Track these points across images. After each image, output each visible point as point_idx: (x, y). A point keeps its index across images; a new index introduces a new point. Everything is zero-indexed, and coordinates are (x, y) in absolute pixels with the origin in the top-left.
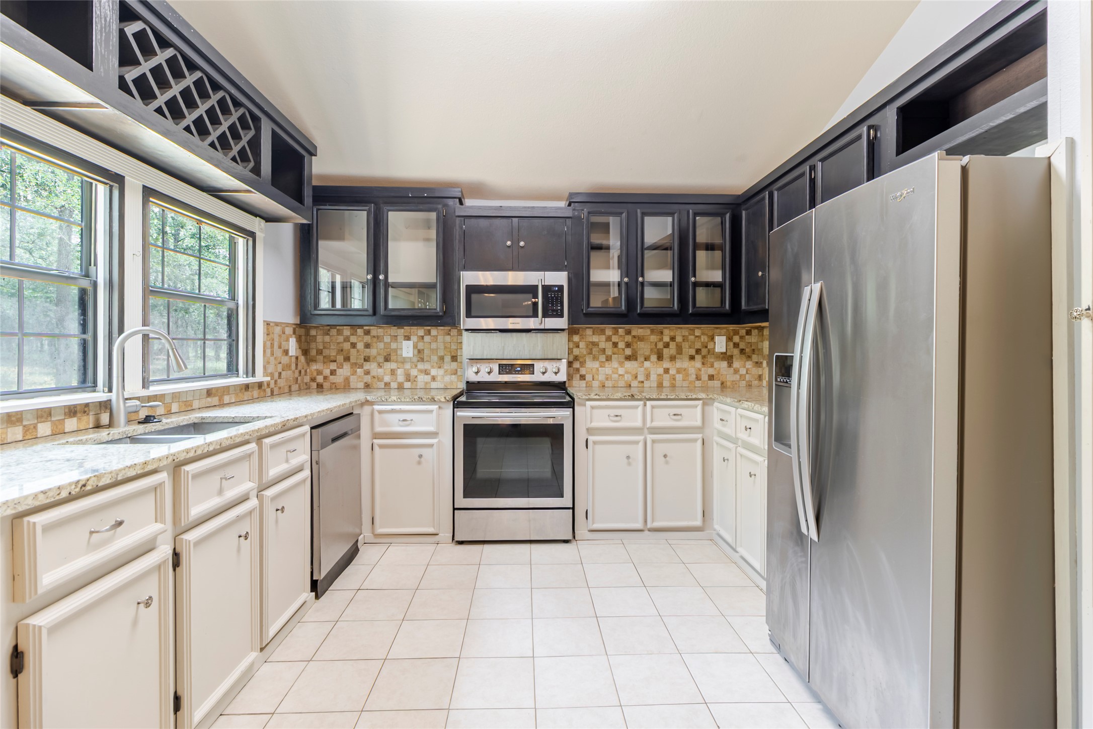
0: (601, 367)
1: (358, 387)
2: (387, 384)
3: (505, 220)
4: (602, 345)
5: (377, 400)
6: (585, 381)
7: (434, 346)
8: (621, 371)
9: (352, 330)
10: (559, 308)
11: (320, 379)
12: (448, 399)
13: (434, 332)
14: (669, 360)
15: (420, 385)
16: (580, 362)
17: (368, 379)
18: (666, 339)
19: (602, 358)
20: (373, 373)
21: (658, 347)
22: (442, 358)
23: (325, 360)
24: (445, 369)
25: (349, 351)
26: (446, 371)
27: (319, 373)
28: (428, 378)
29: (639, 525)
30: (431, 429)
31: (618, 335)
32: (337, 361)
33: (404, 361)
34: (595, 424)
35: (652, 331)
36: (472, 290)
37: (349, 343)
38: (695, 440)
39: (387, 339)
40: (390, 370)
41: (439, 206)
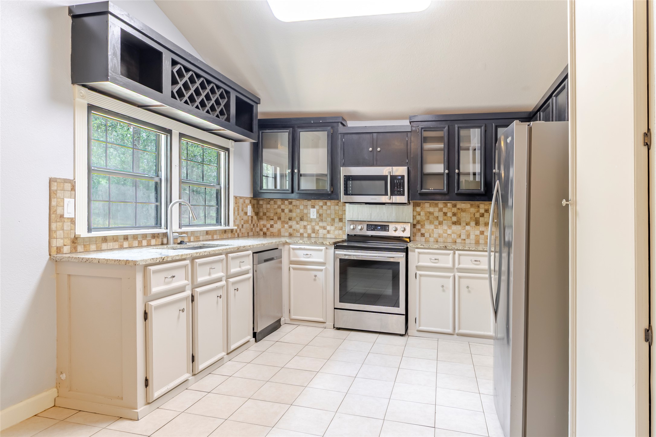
0: (435, 228)
1: (286, 235)
2: (302, 234)
3: (368, 135)
4: (436, 214)
5: (292, 242)
6: (424, 238)
7: (329, 212)
8: (449, 232)
9: (282, 201)
10: (402, 190)
11: (265, 230)
12: (331, 243)
13: (329, 203)
14: (484, 225)
15: (321, 235)
16: (421, 225)
17: (291, 230)
18: (482, 211)
19: (436, 223)
20: (294, 227)
21: (476, 217)
22: (333, 220)
23: (268, 219)
24: (335, 226)
25: (280, 213)
26: (336, 228)
27: (264, 226)
28: (325, 232)
29: (450, 331)
30: (322, 260)
31: (447, 207)
32: (274, 220)
33: (311, 221)
34: (421, 264)
35: (472, 205)
36: (348, 178)
37: (281, 209)
39: (302, 207)
40: (303, 226)
41: (329, 128)
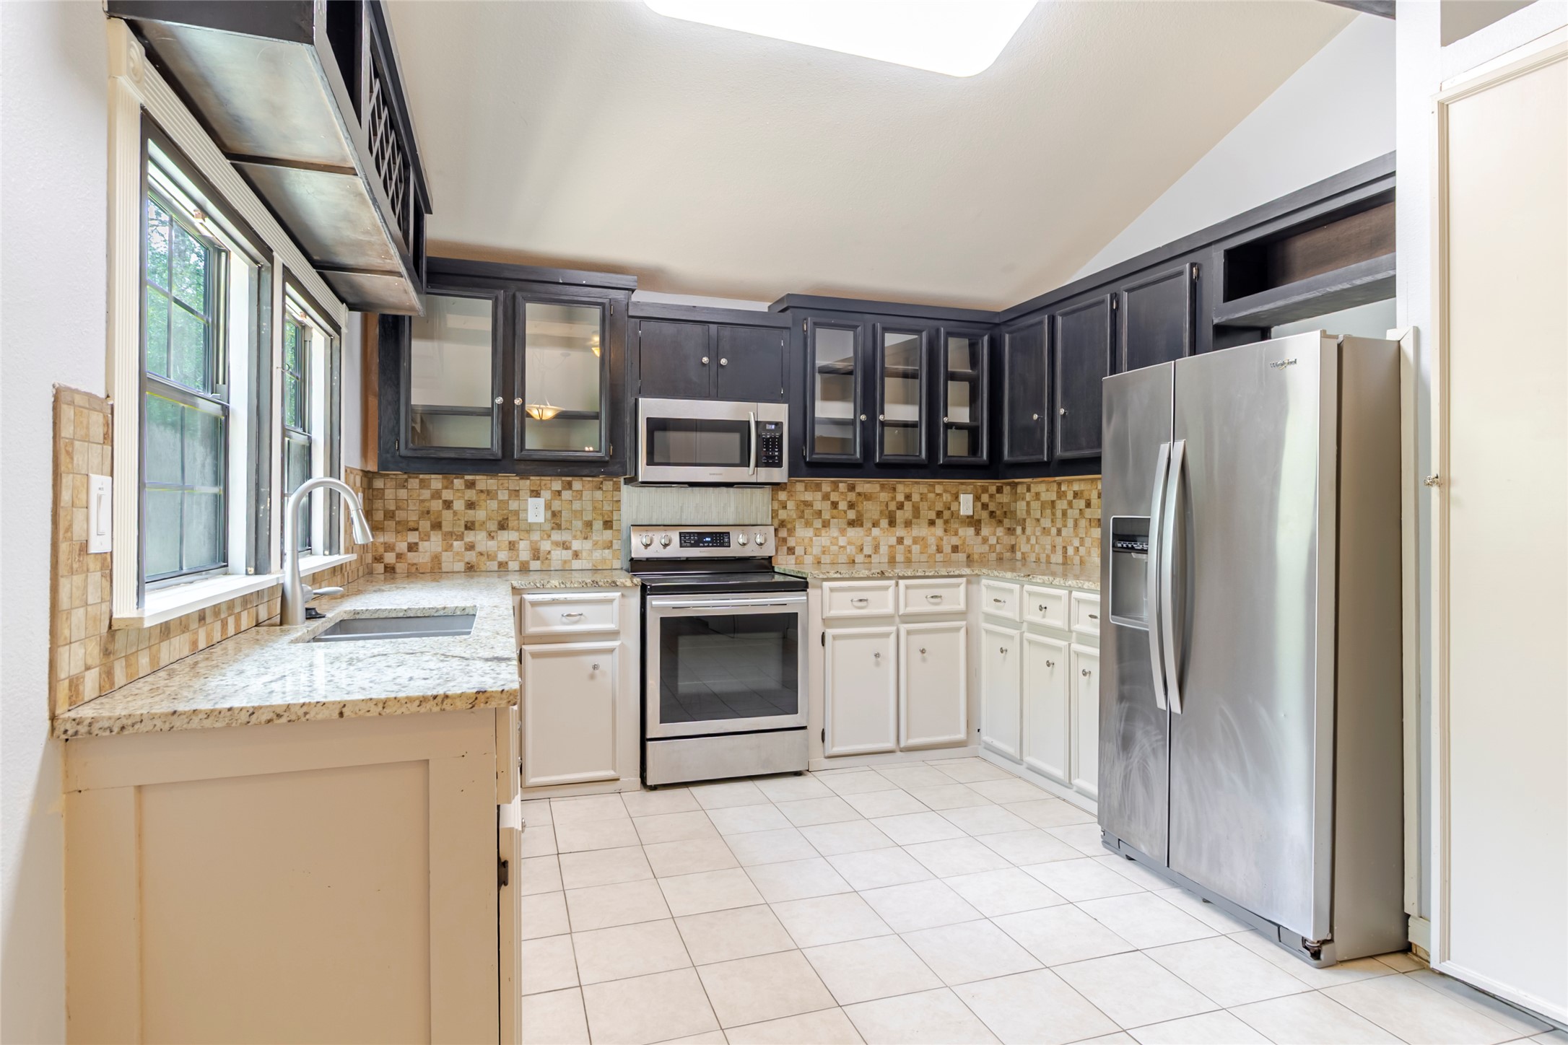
0: (816, 535)
1: (455, 570)
2: (503, 565)
3: (698, 327)
4: (818, 505)
5: (528, 586)
6: (794, 556)
7: (577, 505)
8: (842, 541)
9: (445, 481)
10: (777, 454)
12: (636, 582)
13: (577, 485)
14: (903, 526)
15: (556, 564)
16: (788, 530)
17: (471, 556)
18: (900, 497)
19: (818, 524)
20: (480, 547)
21: (889, 509)
22: (589, 525)
23: (400, 528)
24: (594, 541)
25: (439, 514)
26: (596, 544)
27: (389, 547)
28: (567, 555)
29: (891, 745)
30: (611, 626)
31: (838, 491)
32: (420, 529)
33: (530, 529)
34: (834, 613)
35: (883, 487)
36: (657, 426)
37: (441, 501)
38: (957, 629)
39: (503, 495)
40: (507, 542)
41: (603, 301)
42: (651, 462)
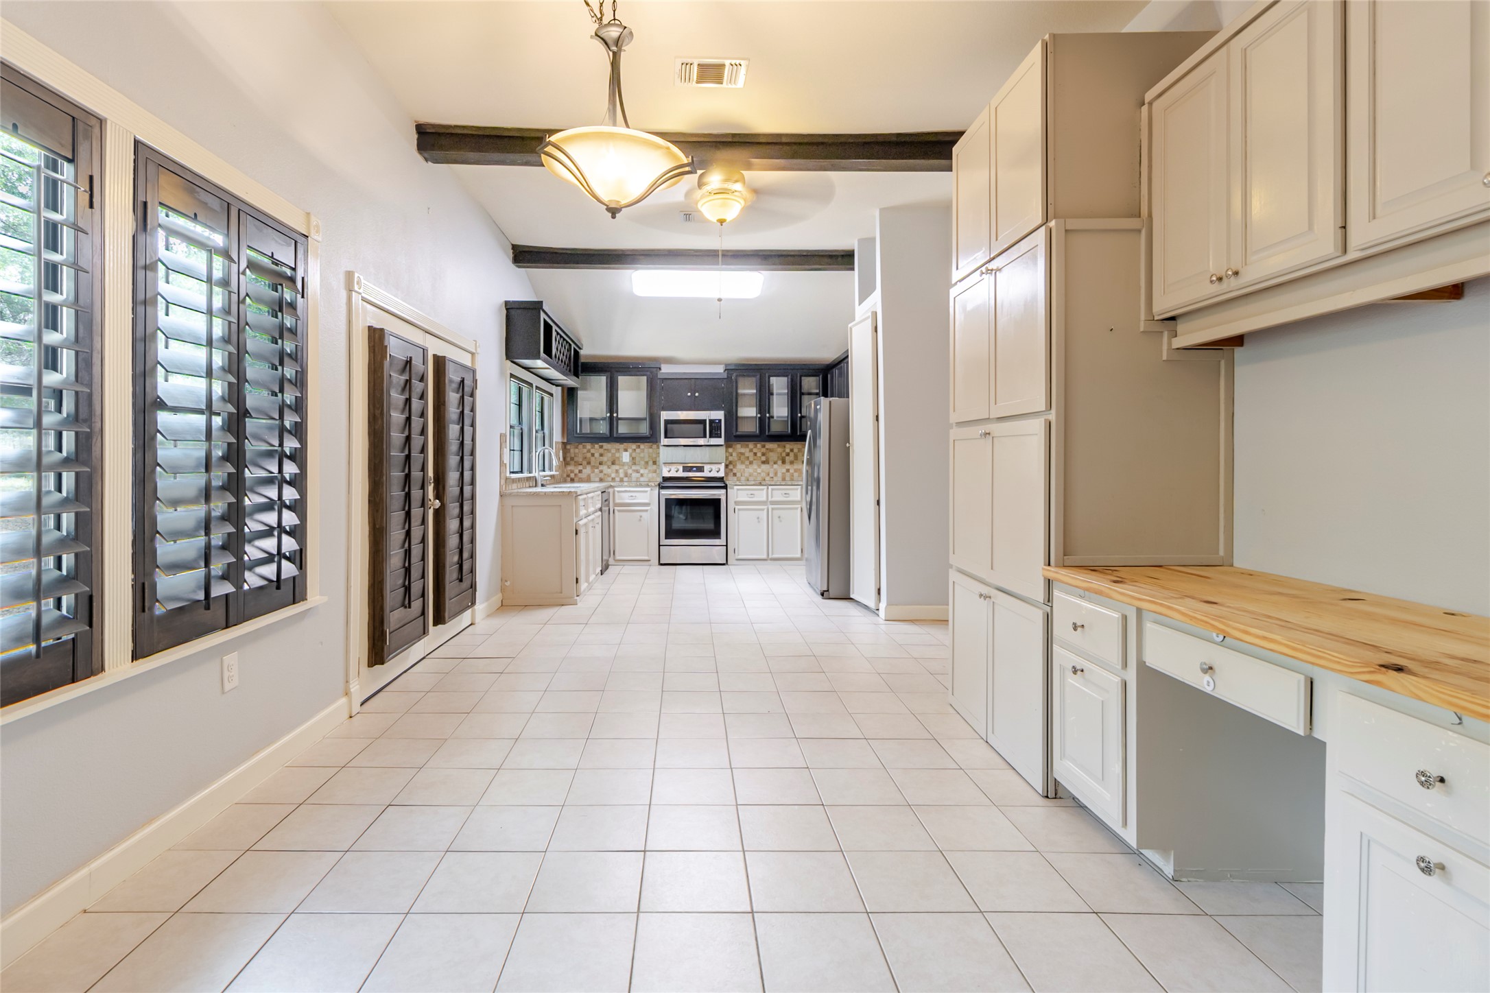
0: (747, 468)
1: (595, 481)
2: (613, 479)
3: (686, 381)
4: (747, 455)
5: (616, 485)
6: (737, 477)
7: (642, 455)
8: (759, 471)
9: (592, 446)
10: (719, 433)
11: (572, 475)
12: (654, 484)
13: (642, 446)
14: (789, 464)
15: (634, 479)
16: (733, 465)
17: (601, 475)
18: (788, 450)
19: (747, 462)
20: (605, 472)
21: (782, 456)
22: (647, 463)
23: (576, 464)
24: (649, 469)
25: (590, 458)
26: (650, 471)
27: (572, 472)
28: (638, 475)
29: (765, 556)
30: (646, 501)
31: (757, 448)
32: (583, 464)
33: (623, 464)
34: (739, 499)
35: (779, 446)
36: (667, 422)
37: (590, 454)
38: (797, 509)
39: (613, 451)
40: (615, 470)
41: (648, 373)
42: (666, 437)
